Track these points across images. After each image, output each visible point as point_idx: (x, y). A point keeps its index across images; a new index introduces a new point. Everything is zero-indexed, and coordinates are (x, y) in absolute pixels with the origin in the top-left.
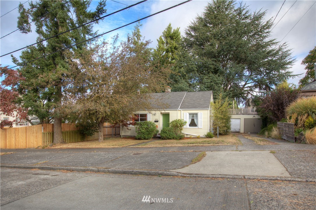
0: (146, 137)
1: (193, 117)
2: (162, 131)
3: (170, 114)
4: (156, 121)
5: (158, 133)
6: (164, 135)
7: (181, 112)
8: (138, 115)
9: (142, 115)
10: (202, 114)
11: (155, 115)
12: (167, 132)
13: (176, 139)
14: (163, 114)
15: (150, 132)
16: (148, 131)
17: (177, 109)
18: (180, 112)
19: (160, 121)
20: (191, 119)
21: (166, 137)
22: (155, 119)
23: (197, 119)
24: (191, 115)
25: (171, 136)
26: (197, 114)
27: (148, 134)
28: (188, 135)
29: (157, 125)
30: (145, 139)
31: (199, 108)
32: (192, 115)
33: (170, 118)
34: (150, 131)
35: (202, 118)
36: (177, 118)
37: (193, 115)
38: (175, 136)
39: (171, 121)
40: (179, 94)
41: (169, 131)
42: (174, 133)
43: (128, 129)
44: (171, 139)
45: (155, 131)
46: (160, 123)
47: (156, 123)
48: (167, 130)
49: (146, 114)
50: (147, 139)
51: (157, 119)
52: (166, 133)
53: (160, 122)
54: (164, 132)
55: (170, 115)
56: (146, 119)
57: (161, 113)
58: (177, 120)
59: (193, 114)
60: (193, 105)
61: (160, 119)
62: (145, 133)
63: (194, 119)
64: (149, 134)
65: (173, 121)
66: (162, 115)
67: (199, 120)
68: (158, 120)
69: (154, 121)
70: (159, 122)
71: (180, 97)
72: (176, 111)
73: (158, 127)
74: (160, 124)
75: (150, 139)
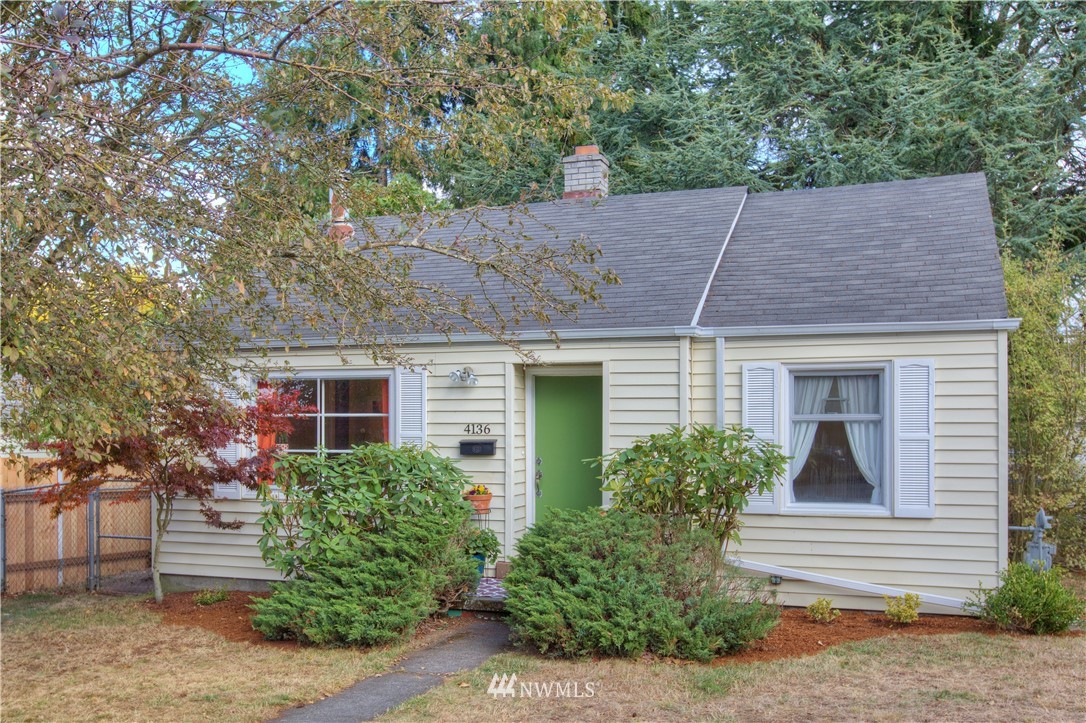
0: (349, 622)
1: (833, 405)
2: (524, 551)
3: (608, 381)
4: (469, 449)
5: (489, 565)
6: (544, 606)
7: (714, 361)
8: (312, 383)
9: (345, 392)
10: (936, 376)
11: (463, 382)
12: (580, 561)
13: (684, 652)
14: (539, 381)
15: (401, 567)
16: (382, 552)
17: (678, 331)
18: (702, 354)
19: (513, 442)
20: (813, 429)
21: (565, 633)
22: (460, 430)
23: (878, 424)
24: (811, 386)
25: (626, 617)
26: (873, 377)
27: (377, 591)
28: (783, 588)
29: (478, 480)
30: (341, 641)
31: (901, 318)
32: (827, 386)
33: (608, 418)
34: (398, 554)
35: (935, 417)
36: (672, 418)
37: (834, 391)
38: (668, 614)
39: (616, 440)
40: (681, 210)
41: (599, 555)
42: (658, 581)
43: (213, 518)
44: (619, 652)
45: (454, 549)
46: (514, 466)
47: (468, 466)
48: (577, 549)
49: (385, 382)
50: (365, 644)
51: (485, 427)
52: (574, 581)
53: (514, 454)
54: (547, 573)
55: (608, 392)
56: (376, 431)
57: (521, 369)
58: (677, 432)
59: (835, 378)
60: (827, 293)
61: (513, 430)
62: (344, 574)
63: (840, 425)
64: (391, 585)
65: (637, 448)
66: (530, 384)
67: (899, 434)
68: (496, 431)
69: (455, 442)
70: (499, 454)
71: (699, 230)
72: (667, 351)
73: (494, 503)
74: (513, 478)
75: (391, 642)
